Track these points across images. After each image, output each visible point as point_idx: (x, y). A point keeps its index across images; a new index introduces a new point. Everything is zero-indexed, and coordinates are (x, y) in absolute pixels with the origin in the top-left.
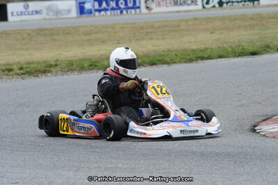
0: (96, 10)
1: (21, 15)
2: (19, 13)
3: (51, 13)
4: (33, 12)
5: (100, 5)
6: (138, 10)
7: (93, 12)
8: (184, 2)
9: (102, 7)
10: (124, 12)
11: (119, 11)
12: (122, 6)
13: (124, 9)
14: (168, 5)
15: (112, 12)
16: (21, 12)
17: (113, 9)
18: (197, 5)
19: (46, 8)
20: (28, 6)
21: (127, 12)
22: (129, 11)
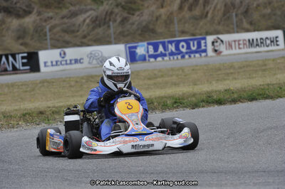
0: (151, 56)
1: (57, 65)
2: (54, 63)
3: (95, 62)
4: (71, 60)
5: (156, 49)
6: (203, 54)
7: (147, 58)
8: (261, 43)
9: (159, 52)
10: (187, 56)
11: (179, 57)
12: (184, 50)
13: (187, 53)
14: (241, 46)
15: (172, 58)
16: (57, 62)
17: (172, 54)
18: (278, 45)
19: (88, 56)
20: (65, 54)
21: (190, 56)
22: (192, 55)
